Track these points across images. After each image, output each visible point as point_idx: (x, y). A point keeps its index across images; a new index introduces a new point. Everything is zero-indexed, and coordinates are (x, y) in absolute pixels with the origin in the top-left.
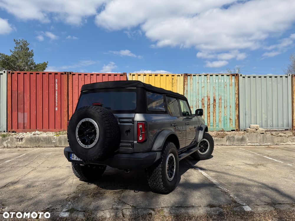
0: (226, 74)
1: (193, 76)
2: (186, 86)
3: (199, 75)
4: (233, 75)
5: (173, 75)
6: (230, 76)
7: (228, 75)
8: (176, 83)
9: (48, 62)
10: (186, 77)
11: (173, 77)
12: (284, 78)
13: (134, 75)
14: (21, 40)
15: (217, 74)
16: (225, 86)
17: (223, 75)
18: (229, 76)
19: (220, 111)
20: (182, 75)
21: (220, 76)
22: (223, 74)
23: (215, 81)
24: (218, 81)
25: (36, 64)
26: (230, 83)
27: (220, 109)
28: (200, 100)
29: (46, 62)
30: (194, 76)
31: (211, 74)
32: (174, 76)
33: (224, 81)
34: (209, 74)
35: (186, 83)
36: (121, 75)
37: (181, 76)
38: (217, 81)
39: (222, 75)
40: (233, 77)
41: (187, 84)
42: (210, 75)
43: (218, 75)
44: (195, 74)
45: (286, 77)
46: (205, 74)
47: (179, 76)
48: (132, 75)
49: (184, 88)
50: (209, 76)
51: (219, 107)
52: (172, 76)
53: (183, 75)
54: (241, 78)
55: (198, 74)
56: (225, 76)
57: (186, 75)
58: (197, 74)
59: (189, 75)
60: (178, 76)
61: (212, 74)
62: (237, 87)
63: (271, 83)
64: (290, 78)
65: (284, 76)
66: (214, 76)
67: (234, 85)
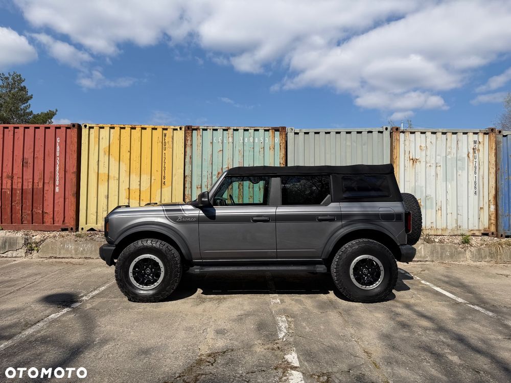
0: (263, 128)
1: (201, 130)
2: (188, 149)
3: (214, 128)
4: (277, 130)
5: (166, 127)
6: (270, 131)
7: (267, 128)
8: (171, 143)
9: (57, 111)
10: (189, 131)
11: (165, 132)
12: (375, 134)
13: (93, 128)
14: (12, 74)
15: (247, 128)
16: (261, 150)
17: (258, 130)
18: (268, 130)
19: (252, 195)
20: (181, 129)
21: (251, 131)
22: (257, 128)
23: (244, 139)
24: (249, 140)
25: (35, 113)
26: (271, 144)
27: (251, 192)
28: (215, 175)
29: (55, 111)
30: (204, 130)
31: (235, 128)
32: (166, 129)
33: (259, 140)
34: (232, 128)
35: (189, 143)
36: (67, 128)
37: (179, 129)
38: (246, 140)
39: (255, 130)
40: (277, 133)
41: (192, 145)
42: (234, 130)
43: (248, 130)
44: (206, 128)
45: (379, 132)
46: (224, 128)
47: (177, 129)
48: (88, 127)
49: (185, 152)
50: (231, 131)
51: (249, 188)
52: (164, 129)
53: (183, 129)
54: (291, 136)
55: (212, 128)
56: (261, 131)
57: (189, 129)
58: (210, 128)
59: (196, 129)
60: (175, 130)
61: (238, 128)
62: (283, 151)
63: (349, 143)
64: (387, 134)
65: (375, 130)
66: (241, 131)
67: (277, 147)
